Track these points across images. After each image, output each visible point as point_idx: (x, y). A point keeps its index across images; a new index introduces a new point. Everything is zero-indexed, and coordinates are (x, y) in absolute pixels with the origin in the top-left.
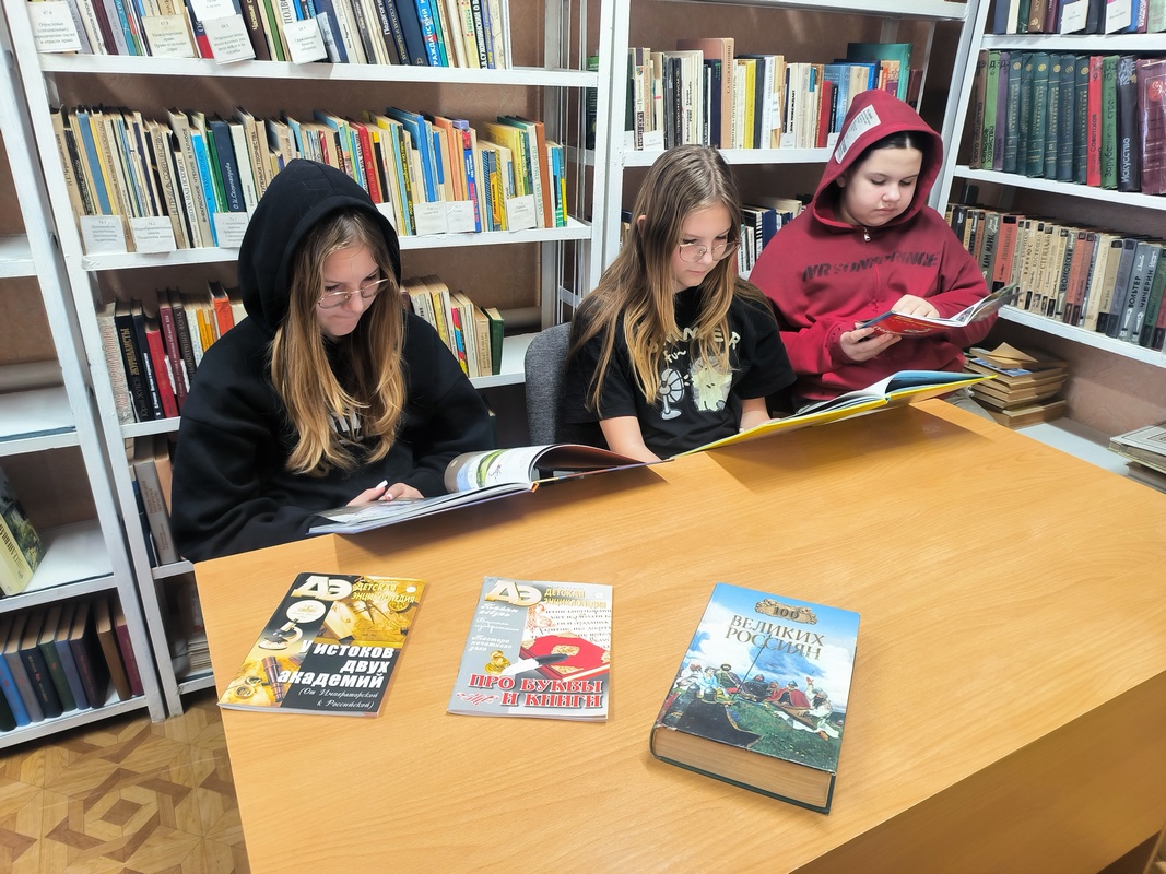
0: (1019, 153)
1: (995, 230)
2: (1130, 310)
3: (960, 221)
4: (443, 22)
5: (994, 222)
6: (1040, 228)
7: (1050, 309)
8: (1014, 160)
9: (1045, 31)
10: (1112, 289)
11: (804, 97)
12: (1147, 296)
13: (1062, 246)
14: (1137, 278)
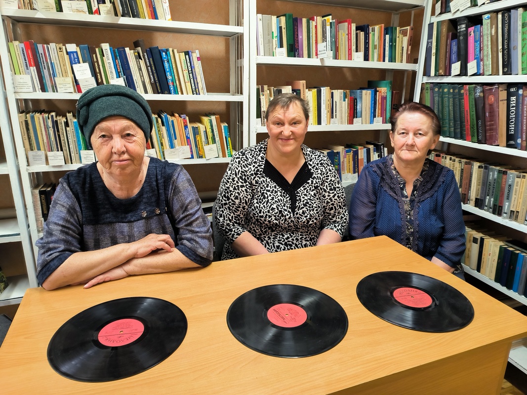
2: (488, 197)
4: (176, 77)
6: (451, 159)
9: (445, 75)
10: (480, 187)
11: (341, 104)
12: (494, 191)
13: (459, 167)
14: (490, 183)
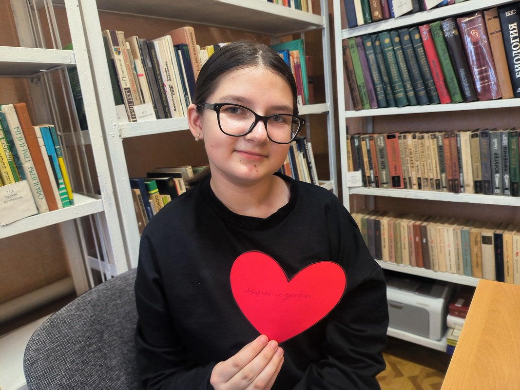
0: (386, 95)
1: (382, 145)
2: (497, 175)
3: (357, 144)
5: (380, 140)
6: (414, 137)
7: (438, 186)
8: (384, 99)
9: (384, 18)
10: (479, 164)
12: (508, 164)
13: (434, 145)
14: (496, 154)
